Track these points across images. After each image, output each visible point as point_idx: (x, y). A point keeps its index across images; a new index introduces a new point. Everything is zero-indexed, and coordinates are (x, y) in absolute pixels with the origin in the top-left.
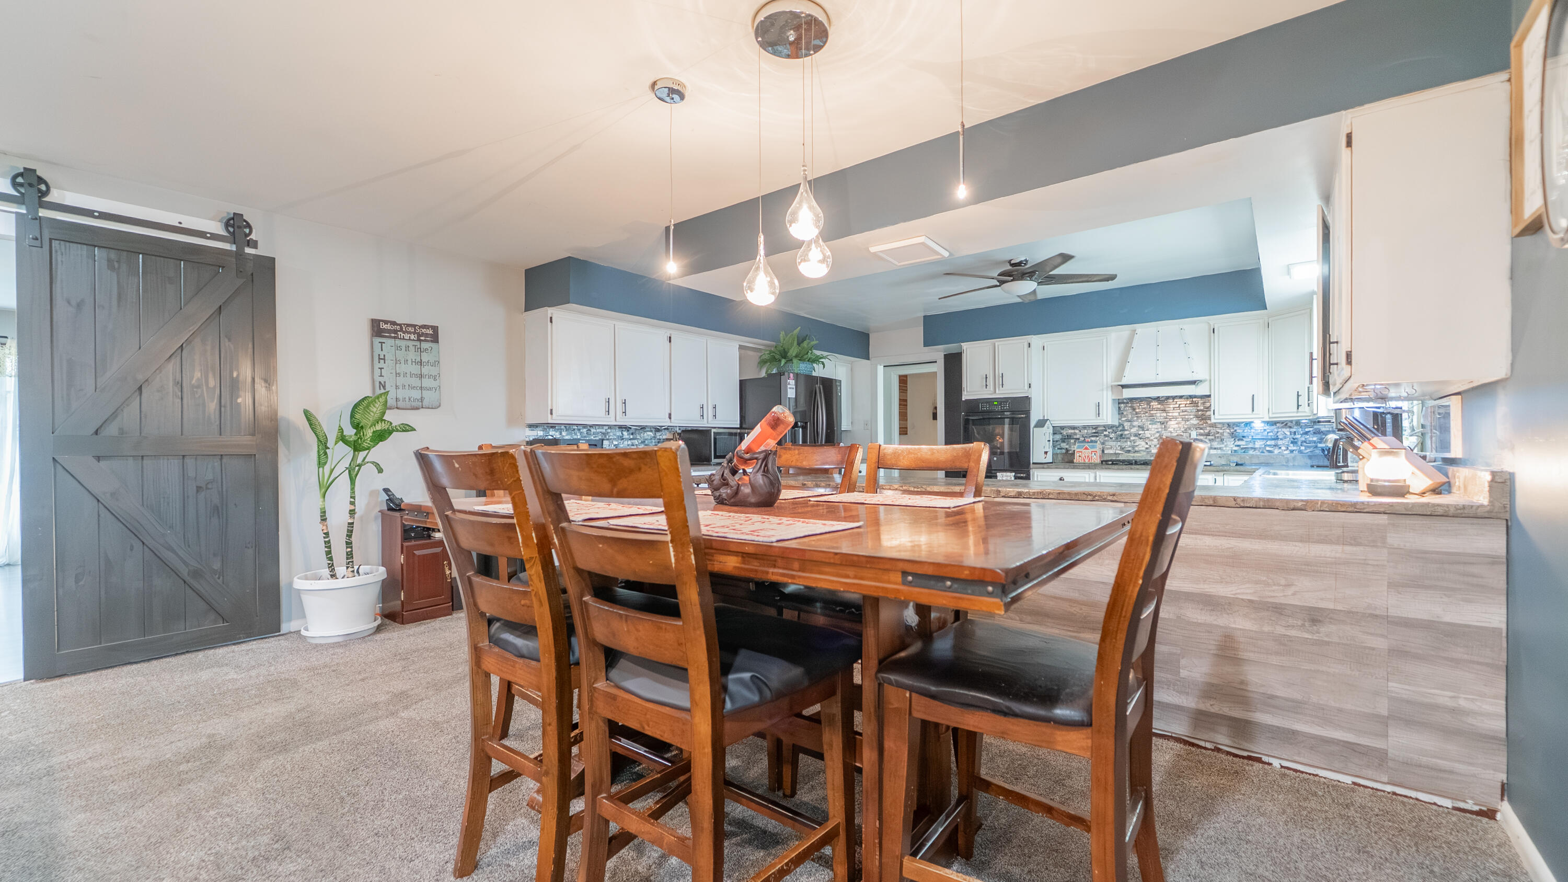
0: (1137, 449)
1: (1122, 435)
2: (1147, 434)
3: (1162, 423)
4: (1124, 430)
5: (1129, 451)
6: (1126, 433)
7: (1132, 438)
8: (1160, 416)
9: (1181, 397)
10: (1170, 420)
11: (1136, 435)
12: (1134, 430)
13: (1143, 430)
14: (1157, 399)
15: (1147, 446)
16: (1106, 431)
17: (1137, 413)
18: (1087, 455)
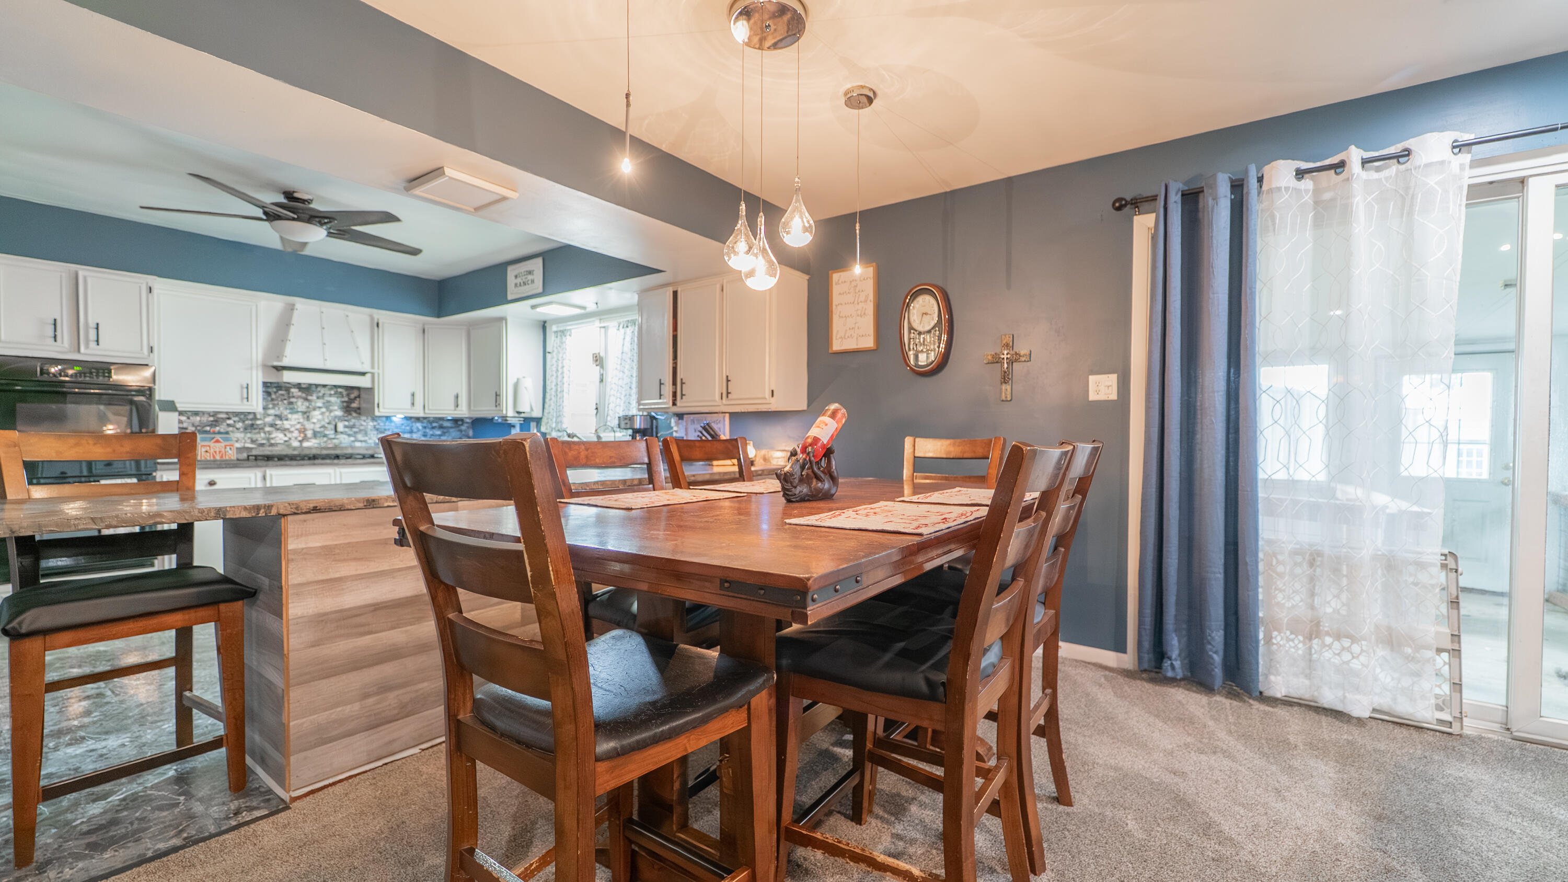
0: (273, 442)
1: (252, 425)
2: (287, 424)
3: (304, 413)
4: (255, 418)
5: (262, 445)
6: (259, 422)
7: (267, 429)
8: (301, 405)
9: (324, 386)
10: (314, 409)
11: (272, 425)
12: (269, 420)
13: (281, 419)
14: (299, 386)
15: (286, 439)
16: (229, 418)
17: (272, 400)
18: (217, 450)
